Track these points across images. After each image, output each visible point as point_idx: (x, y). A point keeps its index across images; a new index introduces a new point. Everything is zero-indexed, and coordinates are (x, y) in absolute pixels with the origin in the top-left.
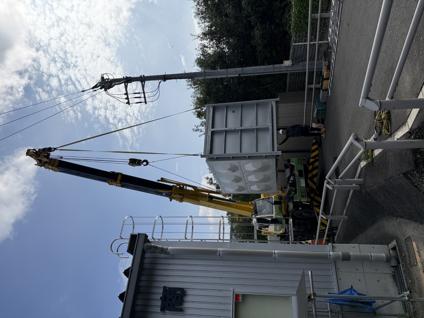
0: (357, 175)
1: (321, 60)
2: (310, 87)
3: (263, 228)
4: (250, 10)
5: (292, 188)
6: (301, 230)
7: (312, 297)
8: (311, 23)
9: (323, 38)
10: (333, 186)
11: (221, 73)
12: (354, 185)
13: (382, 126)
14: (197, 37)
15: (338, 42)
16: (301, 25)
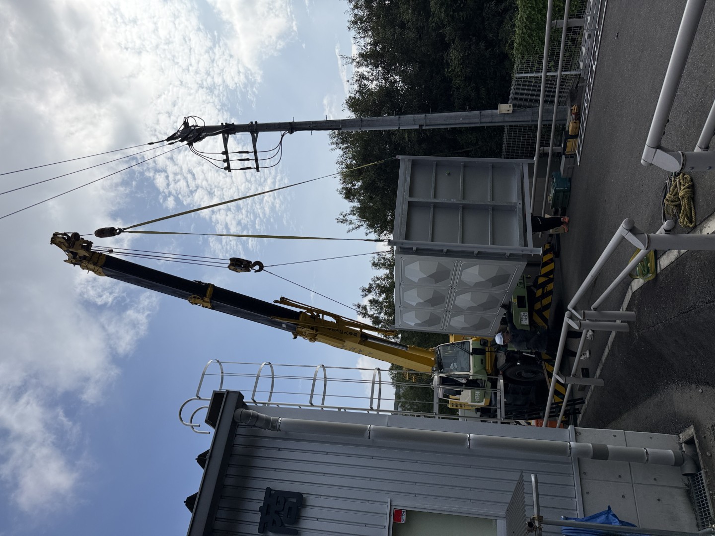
0: (625, 304)
1: (565, 104)
2: (543, 151)
3: (450, 396)
4: (443, 15)
6: (519, 403)
7: (536, 524)
8: (550, 38)
9: (569, 66)
10: (580, 323)
11: (389, 123)
12: (618, 322)
13: (679, 212)
14: (351, 61)
15: (597, 68)
16: (531, 42)
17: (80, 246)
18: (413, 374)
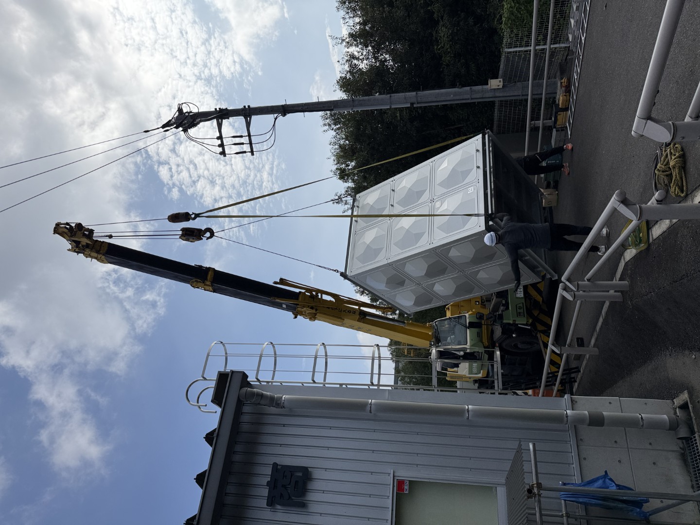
0: (618, 274)
1: (555, 78)
2: (534, 126)
3: (448, 369)
5: (500, 300)
6: (515, 373)
7: (535, 490)
8: (539, 11)
9: (558, 39)
10: (574, 294)
11: (380, 102)
12: (612, 292)
13: (670, 182)
14: (340, 41)
15: (586, 40)
16: (520, 16)
17: (82, 235)
18: (411, 349)
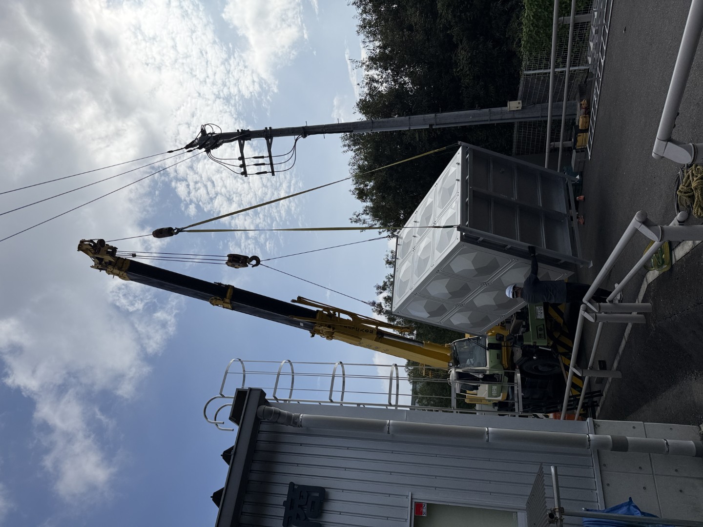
0: (641, 296)
1: (574, 99)
2: (554, 147)
3: (467, 391)
4: (450, 16)
5: (520, 321)
6: (536, 396)
7: (557, 515)
8: (558, 35)
9: (577, 61)
10: (596, 315)
11: (399, 123)
12: (634, 314)
13: (692, 203)
14: (361, 64)
15: (606, 63)
16: (539, 39)
17: (106, 252)
18: (429, 369)
